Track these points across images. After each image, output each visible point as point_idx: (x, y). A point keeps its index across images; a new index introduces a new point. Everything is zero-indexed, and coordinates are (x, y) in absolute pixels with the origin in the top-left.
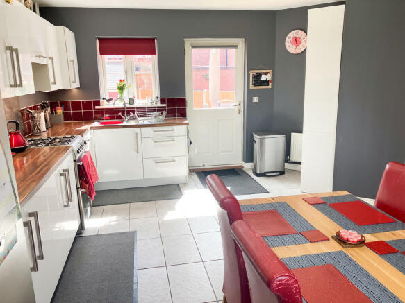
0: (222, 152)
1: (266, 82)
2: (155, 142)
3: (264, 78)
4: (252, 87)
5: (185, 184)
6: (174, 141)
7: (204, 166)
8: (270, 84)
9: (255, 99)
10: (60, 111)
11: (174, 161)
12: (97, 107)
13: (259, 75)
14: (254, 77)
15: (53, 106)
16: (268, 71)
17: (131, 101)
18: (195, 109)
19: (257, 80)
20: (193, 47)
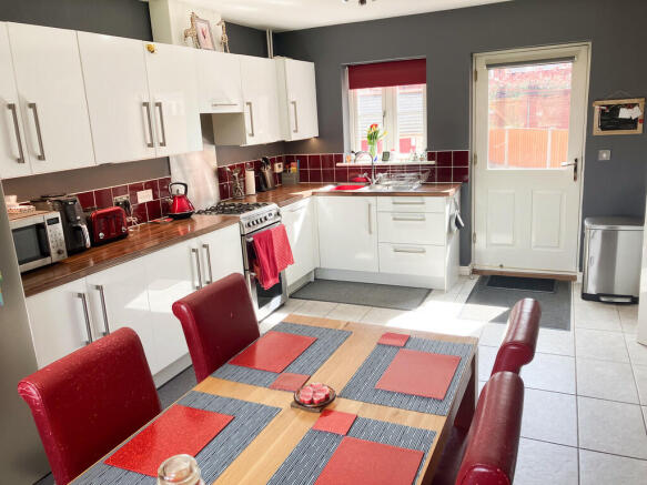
0: (537, 246)
1: (631, 123)
2: (395, 219)
3: (624, 114)
4: (597, 131)
5: (441, 291)
6: (423, 220)
7: (501, 266)
8: (640, 126)
9: (605, 155)
10: (294, 168)
11: (423, 252)
12: (338, 164)
13: (616, 109)
14: (602, 112)
15: (288, 162)
16: (635, 101)
17: (386, 156)
18: (489, 169)
19: (610, 119)
20: (489, 66)
